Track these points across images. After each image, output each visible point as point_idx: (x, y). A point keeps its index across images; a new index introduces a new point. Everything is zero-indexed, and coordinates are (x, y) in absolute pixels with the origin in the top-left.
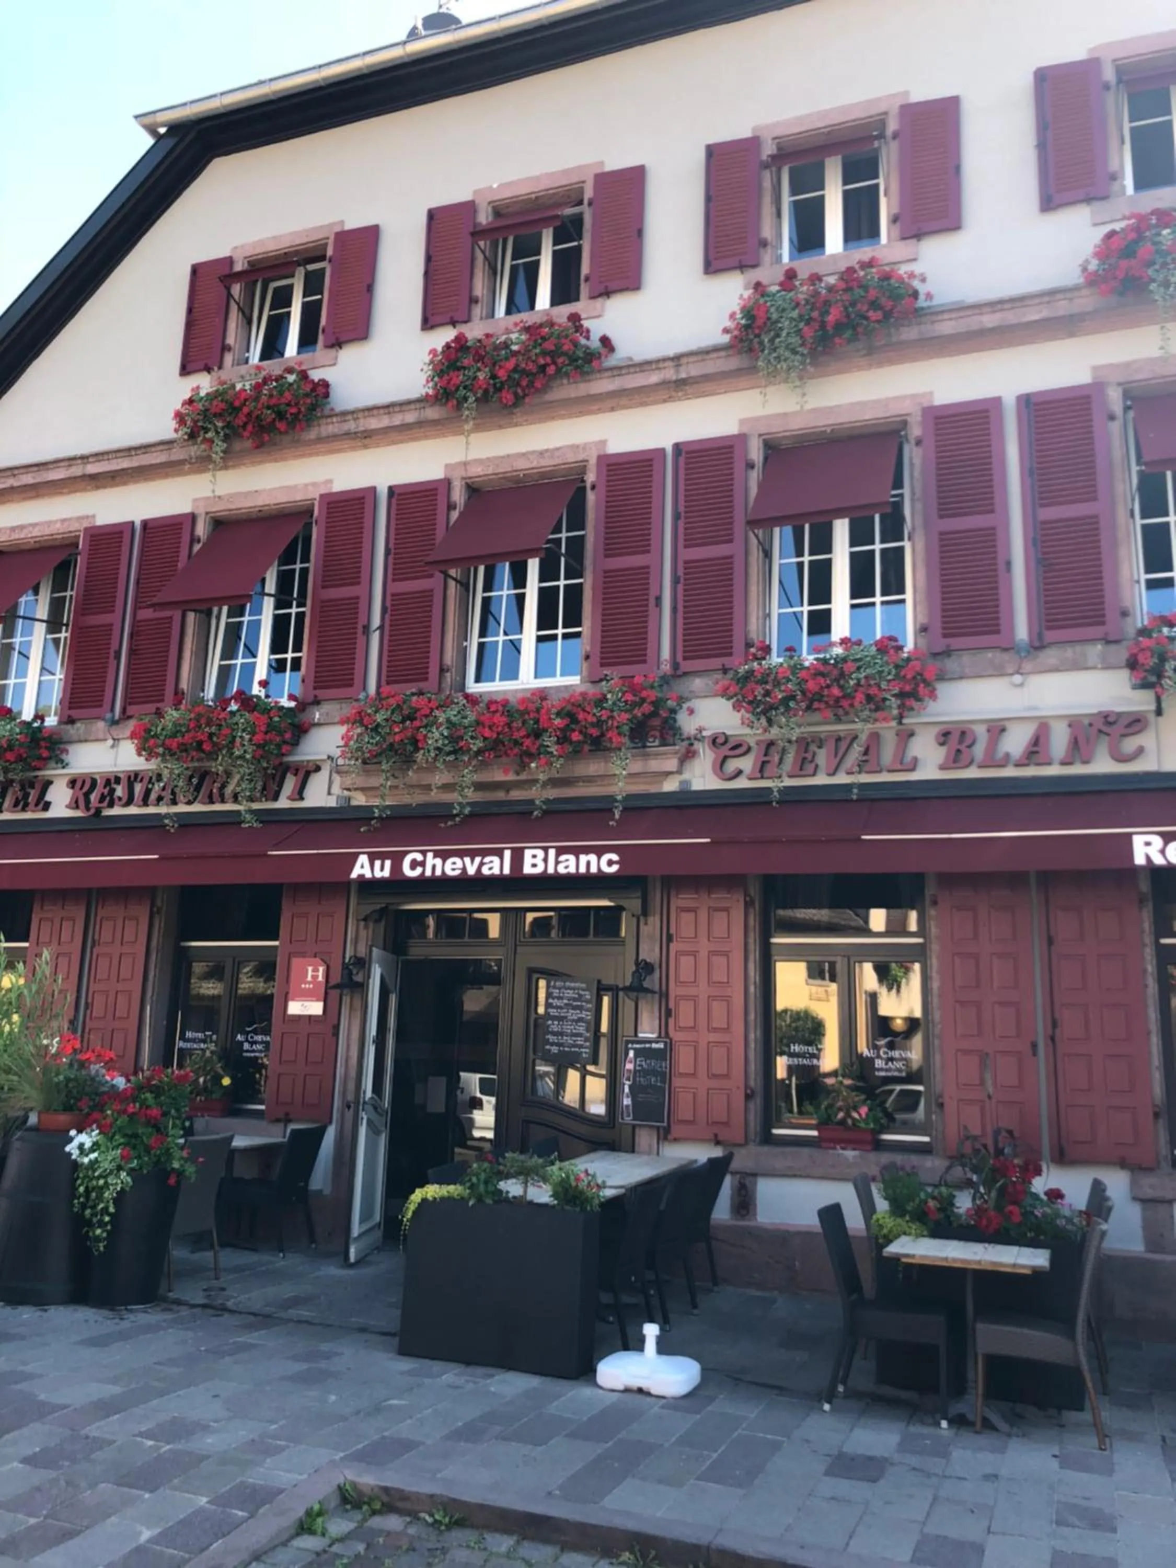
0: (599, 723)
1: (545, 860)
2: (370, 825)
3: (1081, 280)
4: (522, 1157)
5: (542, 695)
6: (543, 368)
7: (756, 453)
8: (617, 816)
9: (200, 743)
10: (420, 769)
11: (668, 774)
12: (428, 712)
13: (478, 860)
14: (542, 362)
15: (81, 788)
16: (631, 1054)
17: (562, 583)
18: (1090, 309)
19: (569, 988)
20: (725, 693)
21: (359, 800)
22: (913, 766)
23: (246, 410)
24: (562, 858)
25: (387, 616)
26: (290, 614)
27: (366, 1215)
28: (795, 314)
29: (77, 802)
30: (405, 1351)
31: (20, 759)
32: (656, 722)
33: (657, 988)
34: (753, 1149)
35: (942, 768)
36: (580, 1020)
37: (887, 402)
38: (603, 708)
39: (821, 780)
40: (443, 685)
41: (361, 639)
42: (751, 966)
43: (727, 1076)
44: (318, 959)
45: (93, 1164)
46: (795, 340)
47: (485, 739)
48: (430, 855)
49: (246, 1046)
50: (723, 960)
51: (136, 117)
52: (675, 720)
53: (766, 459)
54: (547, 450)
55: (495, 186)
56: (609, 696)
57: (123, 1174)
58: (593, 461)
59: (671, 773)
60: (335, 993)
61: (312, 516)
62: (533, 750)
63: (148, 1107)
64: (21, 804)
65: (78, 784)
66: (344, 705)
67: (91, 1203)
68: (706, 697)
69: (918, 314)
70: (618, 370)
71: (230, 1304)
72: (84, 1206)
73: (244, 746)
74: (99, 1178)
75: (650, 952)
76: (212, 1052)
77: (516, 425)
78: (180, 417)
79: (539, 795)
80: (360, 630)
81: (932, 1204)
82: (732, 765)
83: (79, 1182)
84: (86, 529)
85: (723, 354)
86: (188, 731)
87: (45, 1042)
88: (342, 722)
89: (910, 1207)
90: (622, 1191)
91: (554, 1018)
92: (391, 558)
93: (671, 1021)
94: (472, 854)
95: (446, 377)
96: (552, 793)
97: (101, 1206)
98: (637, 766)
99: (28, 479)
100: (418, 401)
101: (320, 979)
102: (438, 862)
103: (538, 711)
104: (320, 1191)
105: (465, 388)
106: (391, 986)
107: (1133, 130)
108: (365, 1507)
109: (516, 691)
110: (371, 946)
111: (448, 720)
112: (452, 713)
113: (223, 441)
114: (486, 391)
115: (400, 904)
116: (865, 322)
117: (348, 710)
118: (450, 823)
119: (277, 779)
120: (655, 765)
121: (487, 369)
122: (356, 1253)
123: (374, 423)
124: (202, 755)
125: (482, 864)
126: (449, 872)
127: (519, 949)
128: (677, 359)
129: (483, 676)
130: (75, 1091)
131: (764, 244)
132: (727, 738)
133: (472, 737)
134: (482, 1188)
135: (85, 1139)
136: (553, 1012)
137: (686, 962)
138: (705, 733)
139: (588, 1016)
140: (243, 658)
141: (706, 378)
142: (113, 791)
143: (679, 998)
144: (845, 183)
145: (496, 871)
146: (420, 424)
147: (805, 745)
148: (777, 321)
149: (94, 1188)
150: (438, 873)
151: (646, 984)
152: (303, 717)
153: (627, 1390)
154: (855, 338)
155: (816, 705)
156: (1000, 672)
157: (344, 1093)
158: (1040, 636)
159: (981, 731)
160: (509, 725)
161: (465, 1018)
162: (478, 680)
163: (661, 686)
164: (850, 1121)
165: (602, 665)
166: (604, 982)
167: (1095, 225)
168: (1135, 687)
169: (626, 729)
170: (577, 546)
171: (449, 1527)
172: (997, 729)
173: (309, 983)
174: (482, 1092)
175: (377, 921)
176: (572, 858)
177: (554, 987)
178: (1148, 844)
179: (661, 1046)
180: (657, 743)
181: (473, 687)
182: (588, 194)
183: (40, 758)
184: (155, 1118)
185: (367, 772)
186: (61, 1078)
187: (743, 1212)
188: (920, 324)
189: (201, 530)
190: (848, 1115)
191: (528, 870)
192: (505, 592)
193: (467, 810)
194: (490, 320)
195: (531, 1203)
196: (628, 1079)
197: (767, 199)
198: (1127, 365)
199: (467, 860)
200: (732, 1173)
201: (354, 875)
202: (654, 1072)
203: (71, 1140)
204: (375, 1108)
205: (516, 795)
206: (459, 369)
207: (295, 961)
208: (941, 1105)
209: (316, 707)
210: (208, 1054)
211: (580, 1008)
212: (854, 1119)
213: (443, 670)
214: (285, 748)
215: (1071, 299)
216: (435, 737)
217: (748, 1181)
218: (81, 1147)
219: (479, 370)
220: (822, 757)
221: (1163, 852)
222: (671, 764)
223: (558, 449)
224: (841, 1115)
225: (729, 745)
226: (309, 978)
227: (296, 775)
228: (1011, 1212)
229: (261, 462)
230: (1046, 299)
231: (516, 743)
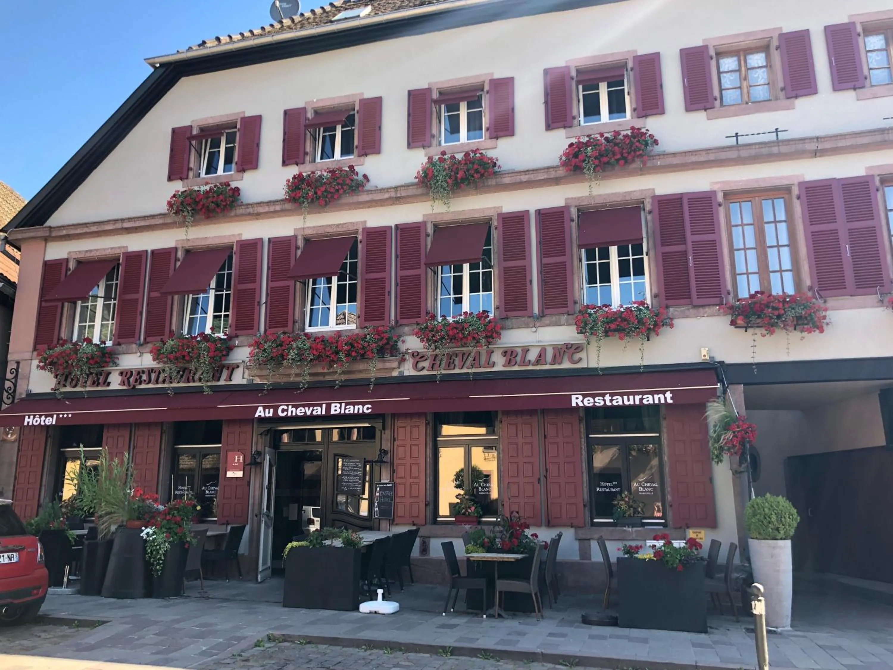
0: (364, 348)
1: (340, 408)
2: (263, 393)
3: (559, 164)
4: (331, 529)
5: (339, 334)
6: (338, 190)
7: (430, 230)
8: (371, 389)
9: (184, 356)
10: (285, 367)
11: (394, 369)
12: (288, 343)
13: (311, 408)
14: (337, 188)
15: (126, 376)
16: (378, 489)
17: (348, 282)
18: (563, 175)
19: (352, 462)
20: (417, 334)
21: (257, 381)
22: (494, 365)
23: (201, 203)
24: (348, 407)
25: (269, 298)
26: (222, 294)
27: (264, 563)
28: (444, 173)
29: (124, 382)
30: (285, 606)
31: (96, 362)
32: (388, 347)
33: (389, 461)
34: (429, 527)
35: (504, 366)
36: (357, 475)
37: (483, 210)
38: (365, 341)
39: (457, 371)
40: (295, 329)
41: (257, 307)
42: (428, 450)
43: (417, 497)
44: (240, 453)
45: (154, 540)
46: (445, 184)
47: (314, 355)
48: (290, 407)
49: (207, 492)
50: (417, 447)
51: (145, 59)
52: (397, 345)
53: (434, 231)
54: (340, 224)
55: (315, 100)
56: (368, 336)
57: (167, 544)
58: (360, 230)
59: (394, 368)
60: (248, 467)
61: (233, 249)
62: (335, 359)
63: (175, 517)
64: (96, 383)
65: (124, 374)
66: (249, 338)
67: (153, 556)
68: (410, 335)
69: (495, 174)
70: (370, 192)
71: (210, 596)
72: (150, 558)
73: (205, 358)
74: (157, 545)
75: (386, 446)
76: (192, 495)
77: (326, 212)
78: (170, 204)
79: (338, 378)
80: (256, 304)
81: (486, 540)
82: (421, 365)
83: (148, 548)
84: (124, 253)
85: (415, 187)
86: (178, 351)
87: (128, 491)
88: (250, 346)
89: (479, 542)
90: (372, 543)
91: (345, 475)
92: (270, 271)
93: (395, 474)
94: (309, 406)
95: (294, 193)
96: (343, 377)
97: (159, 557)
98: (380, 365)
99: (94, 229)
100: (282, 200)
101: (241, 461)
102: (294, 409)
103: (337, 342)
104: (243, 554)
105: (303, 197)
106: (273, 463)
107: (584, 95)
108: (277, 641)
109: (327, 332)
110: (265, 447)
111: (297, 347)
112: (299, 343)
113: (192, 216)
114: (312, 199)
115: (277, 427)
116: (473, 179)
117: (251, 340)
118: (299, 392)
119: (219, 371)
120: (388, 365)
121: (313, 190)
122: (261, 578)
123: (261, 210)
124: (185, 362)
125: (313, 410)
126: (299, 414)
127: (330, 446)
128: (396, 188)
129: (313, 324)
130: (142, 511)
131: (433, 136)
132: (418, 353)
133: (308, 354)
134: (315, 541)
135: (150, 530)
136: (345, 473)
137: (401, 449)
138: (409, 351)
139: (360, 474)
140: (201, 314)
141: (408, 197)
142: (141, 377)
143: (398, 465)
144: (468, 109)
145: (319, 413)
146: (282, 211)
147: (450, 357)
148: (437, 176)
149: (154, 550)
150: (294, 414)
151: (384, 459)
152: (230, 343)
153: (371, 613)
154: (469, 183)
155: (453, 340)
156: (527, 326)
157: (253, 510)
158: (543, 312)
159: (519, 350)
160: (324, 349)
161: (305, 477)
162: (310, 326)
163: (390, 331)
164: (467, 513)
165: (365, 321)
166: (367, 459)
167: (567, 138)
168: (578, 333)
169: (375, 351)
170: (354, 266)
171: (305, 644)
172: (526, 350)
173: (236, 463)
174: (314, 516)
175: (266, 435)
176: (352, 407)
177: (345, 462)
178: (577, 398)
179: (391, 485)
180: (389, 356)
181: (309, 330)
182: (357, 108)
183: (106, 362)
184: (179, 521)
185: (261, 369)
186: (136, 506)
187: (424, 553)
188: (496, 178)
189: (180, 255)
190: (466, 510)
191: (333, 412)
192: (322, 286)
193: (306, 386)
194: (314, 164)
195: (334, 547)
196: (377, 500)
197: (434, 116)
198: (579, 198)
199: (307, 409)
200: (419, 537)
201: (256, 416)
202: (387, 496)
203: (142, 531)
204: (268, 516)
205: (328, 378)
206: (300, 189)
207: (230, 454)
208: (503, 505)
209: (236, 338)
210: (190, 495)
211: (357, 470)
212: (469, 512)
213: (294, 322)
214: (223, 358)
215: (556, 171)
216: (292, 354)
217: (426, 540)
218: (148, 533)
219: (309, 190)
220: (457, 361)
221: (582, 401)
222: (395, 365)
223: (345, 224)
224: (464, 511)
225: (419, 356)
226: (236, 461)
227: (228, 370)
228: (514, 541)
229: (208, 224)
230: (546, 170)
231: (327, 356)
